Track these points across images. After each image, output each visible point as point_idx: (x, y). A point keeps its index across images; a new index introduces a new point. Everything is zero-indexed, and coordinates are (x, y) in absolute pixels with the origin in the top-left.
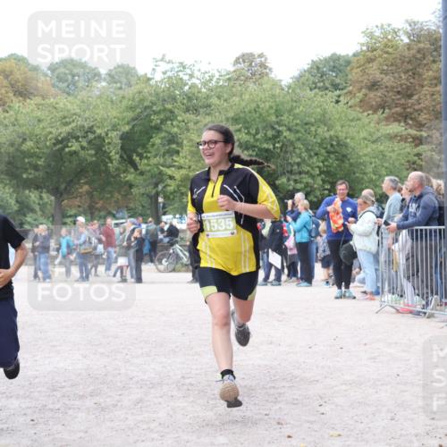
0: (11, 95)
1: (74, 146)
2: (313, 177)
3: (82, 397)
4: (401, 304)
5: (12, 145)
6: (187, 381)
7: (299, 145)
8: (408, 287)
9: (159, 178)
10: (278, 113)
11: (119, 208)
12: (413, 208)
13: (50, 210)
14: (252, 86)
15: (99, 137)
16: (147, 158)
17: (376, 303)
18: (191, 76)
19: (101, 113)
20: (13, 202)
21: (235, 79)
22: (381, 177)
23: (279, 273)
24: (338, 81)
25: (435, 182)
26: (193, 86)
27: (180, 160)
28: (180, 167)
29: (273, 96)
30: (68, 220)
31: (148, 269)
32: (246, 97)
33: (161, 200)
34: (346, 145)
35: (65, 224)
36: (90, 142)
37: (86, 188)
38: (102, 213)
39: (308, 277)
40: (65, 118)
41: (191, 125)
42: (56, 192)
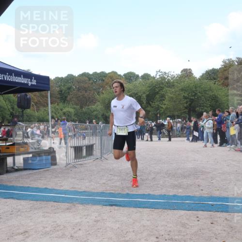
2: (207, 107)
4: (237, 148)
6: (169, 172)
7: (203, 97)
8: (239, 143)
9: (158, 108)
10: (196, 88)
14: (187, 79)
15: (140, 96)
16: (155, 102)
18: (168, 76)
19: (140, 89)
21: (182, 77)
24: (215, 77)
26: (169, 79)
27: (165, 102)
28: (165, 105)
29: (194, 82)
31: (154, 137)
32: (186, 83)
33: (158, 115)
34: (218, 97)
40: (129, 90)
41: (168, 91)
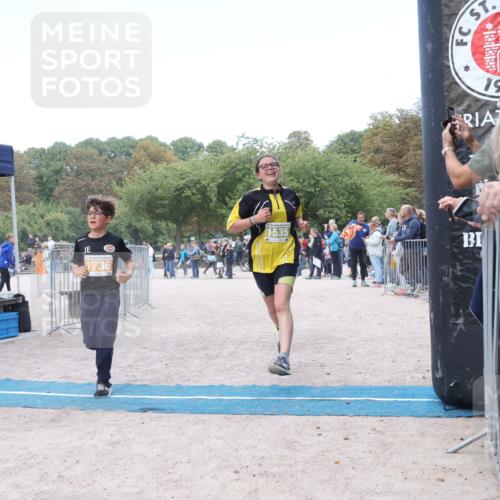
0: (148, 161)
1: (188, 193)
2: (340, 209)
3: (196, 350)
4: (398, 290)
5: (149, 192)
7: (330, 189)
8: (402, 279)
10: (317, 169)
11: (217, 232)
12: (404, 228)
13: (173, 233)
14: (300, 152)
15: (204, 186)
17: (381, 290)
18: (262, 146)
19: (204, 172)
20: (150, 228)
21: (289, 148)
22: (384, 209)
23: (319, 271)
24: (355, 148)
25: (418, 211)
26: (263, 152)
29: (314, 158)
30: (185, 240)
31: (236, 270)
32: (297, 159)
34: (361, 189)
35: (183, 242)
36: (197, 190)
37: (196, 218)
38: (206, 235)
39: (338, 273)
40: (181, 175)
42: (177, 222)
